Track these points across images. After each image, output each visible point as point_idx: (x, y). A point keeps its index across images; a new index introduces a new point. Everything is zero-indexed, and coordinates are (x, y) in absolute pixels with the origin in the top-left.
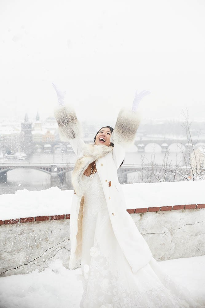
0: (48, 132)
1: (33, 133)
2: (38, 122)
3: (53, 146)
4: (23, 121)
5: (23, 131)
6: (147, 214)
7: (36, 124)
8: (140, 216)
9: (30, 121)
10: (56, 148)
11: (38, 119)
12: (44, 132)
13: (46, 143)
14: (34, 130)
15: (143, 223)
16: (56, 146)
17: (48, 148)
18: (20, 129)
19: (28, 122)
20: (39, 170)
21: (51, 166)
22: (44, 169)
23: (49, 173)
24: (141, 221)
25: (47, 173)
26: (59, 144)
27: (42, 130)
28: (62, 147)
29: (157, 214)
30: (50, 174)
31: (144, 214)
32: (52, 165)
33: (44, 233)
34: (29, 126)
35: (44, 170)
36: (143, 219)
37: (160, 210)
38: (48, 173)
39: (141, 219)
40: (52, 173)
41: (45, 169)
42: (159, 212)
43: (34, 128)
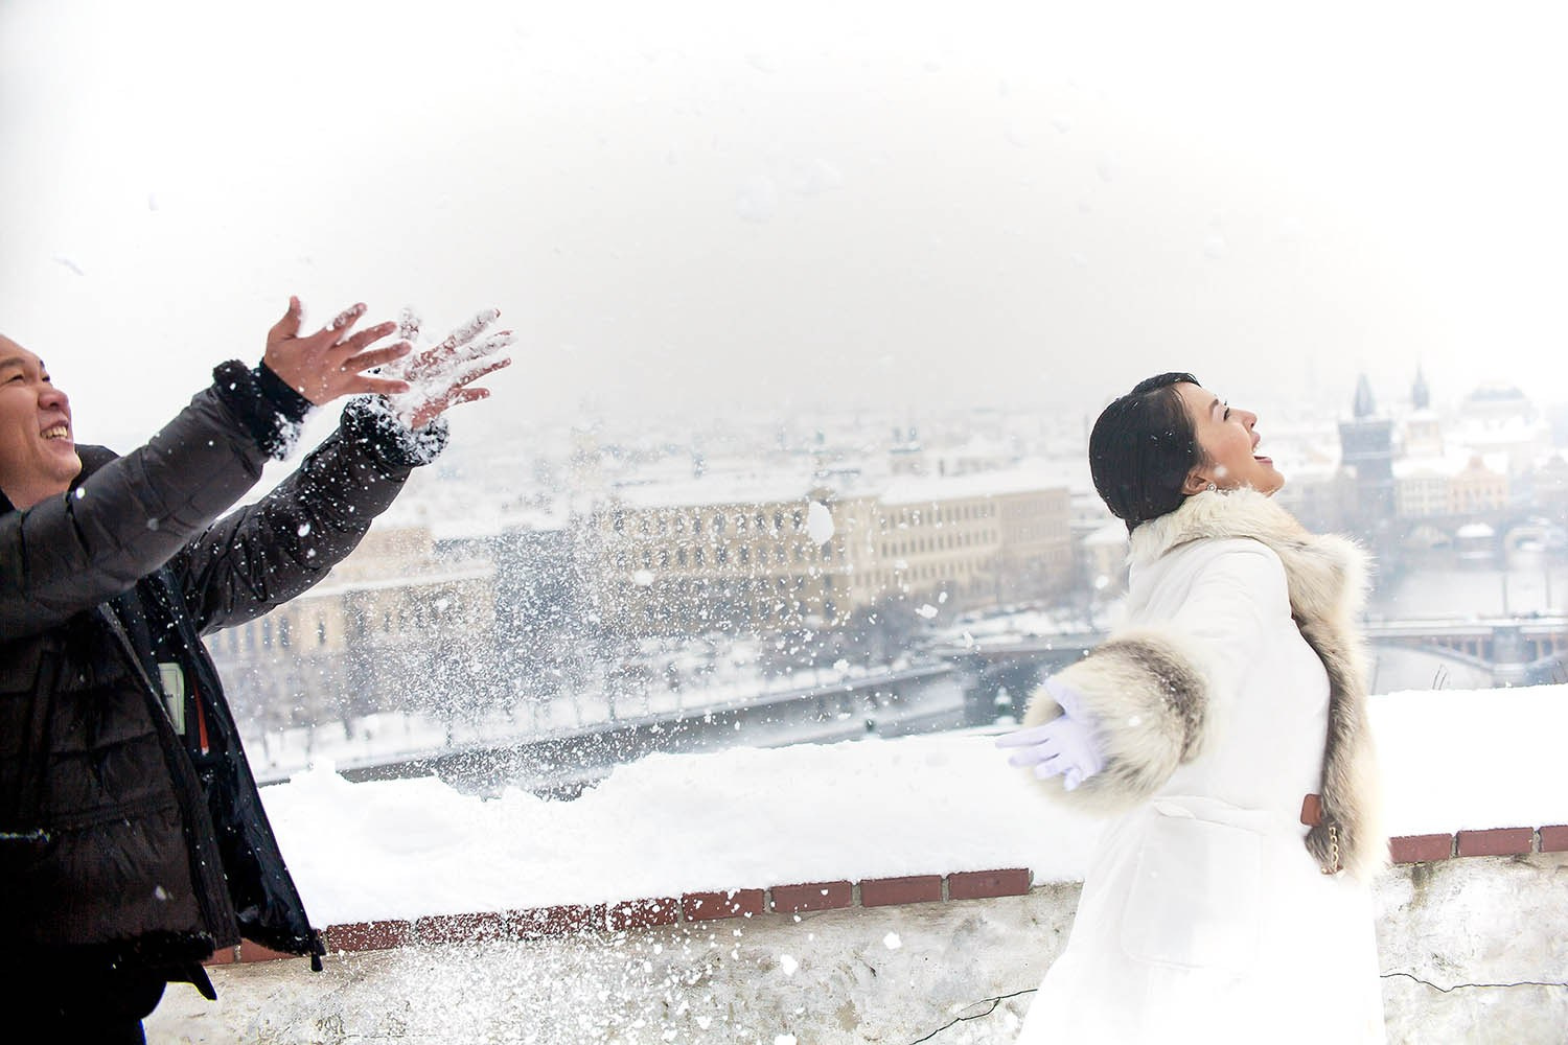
0: (1476, 464)
1: (1400, 470)
2: (1423, 415)
3: (1502, 530)
4: (1348, 416)
5: (1345, 462)
6: (1458, 871)
7: (1412, 425)
8: (1408, 882)
9: (1381, 413)
10: (1520, 542)
11: (1420, 399)
12: (1451, 464)
13: (1467, 519)
14: (1403, 456)
15: (1432, 923)
16: (1517, 532)
17: (1479, 542)
18: (1335, 452)
19: (1370, 419)
20: (1432, 652)
21: (1489, 631)
22: (1457, 646)
23: (1485, 664)
24: (1419, 910)
25: (1469, 664)
26: (1531, 519)
27: (1442, 453)
28: (1547, 534)
29: (1525, 873)
30: (1491, 671)
31: (1435, 868)
32: (1494, 628)
33: (832, 977)
34: (1379, 437)
35: (1456, 654)
36: (1432, 898)
37: (1535, 848)
38: (1477, 666)
39: (1417, 901)
40: (1498, 668)
41: (1464, 648)
42: (1533, 858)
43: (1403, 445)
